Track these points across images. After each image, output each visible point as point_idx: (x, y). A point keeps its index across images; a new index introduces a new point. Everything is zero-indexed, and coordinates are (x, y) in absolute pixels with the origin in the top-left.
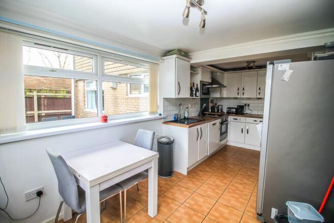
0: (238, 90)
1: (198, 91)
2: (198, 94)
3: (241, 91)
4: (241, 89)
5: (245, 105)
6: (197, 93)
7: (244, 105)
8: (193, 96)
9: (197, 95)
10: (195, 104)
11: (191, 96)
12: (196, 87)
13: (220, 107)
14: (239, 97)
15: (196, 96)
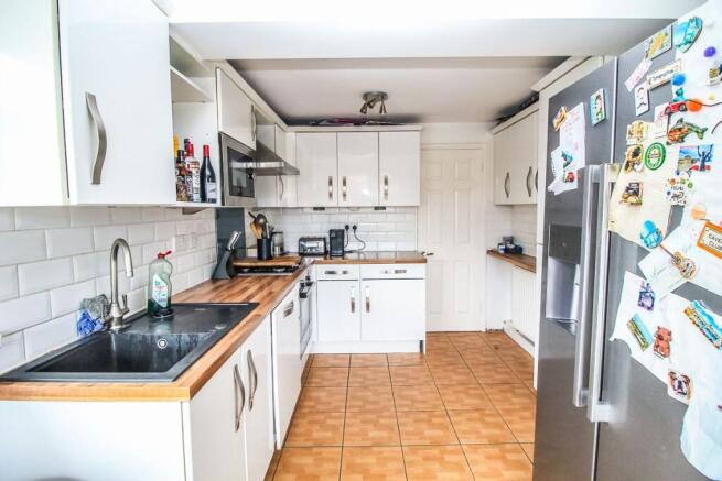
0: (331, 183)
1: (212, 178)
2: (214, 190)
3: (337, 188)
4: (337, 182)
5: (347, 227)
6: (209, 186)
7: (343, 227)
8: (190, 199)
9: (210, 195)
10: (195, 236)
11: (179, 198)
12: (198, 155)
13: (277, 238)
14: (333, 203)
15: (204, 198)
